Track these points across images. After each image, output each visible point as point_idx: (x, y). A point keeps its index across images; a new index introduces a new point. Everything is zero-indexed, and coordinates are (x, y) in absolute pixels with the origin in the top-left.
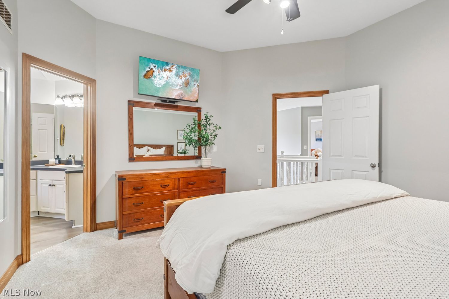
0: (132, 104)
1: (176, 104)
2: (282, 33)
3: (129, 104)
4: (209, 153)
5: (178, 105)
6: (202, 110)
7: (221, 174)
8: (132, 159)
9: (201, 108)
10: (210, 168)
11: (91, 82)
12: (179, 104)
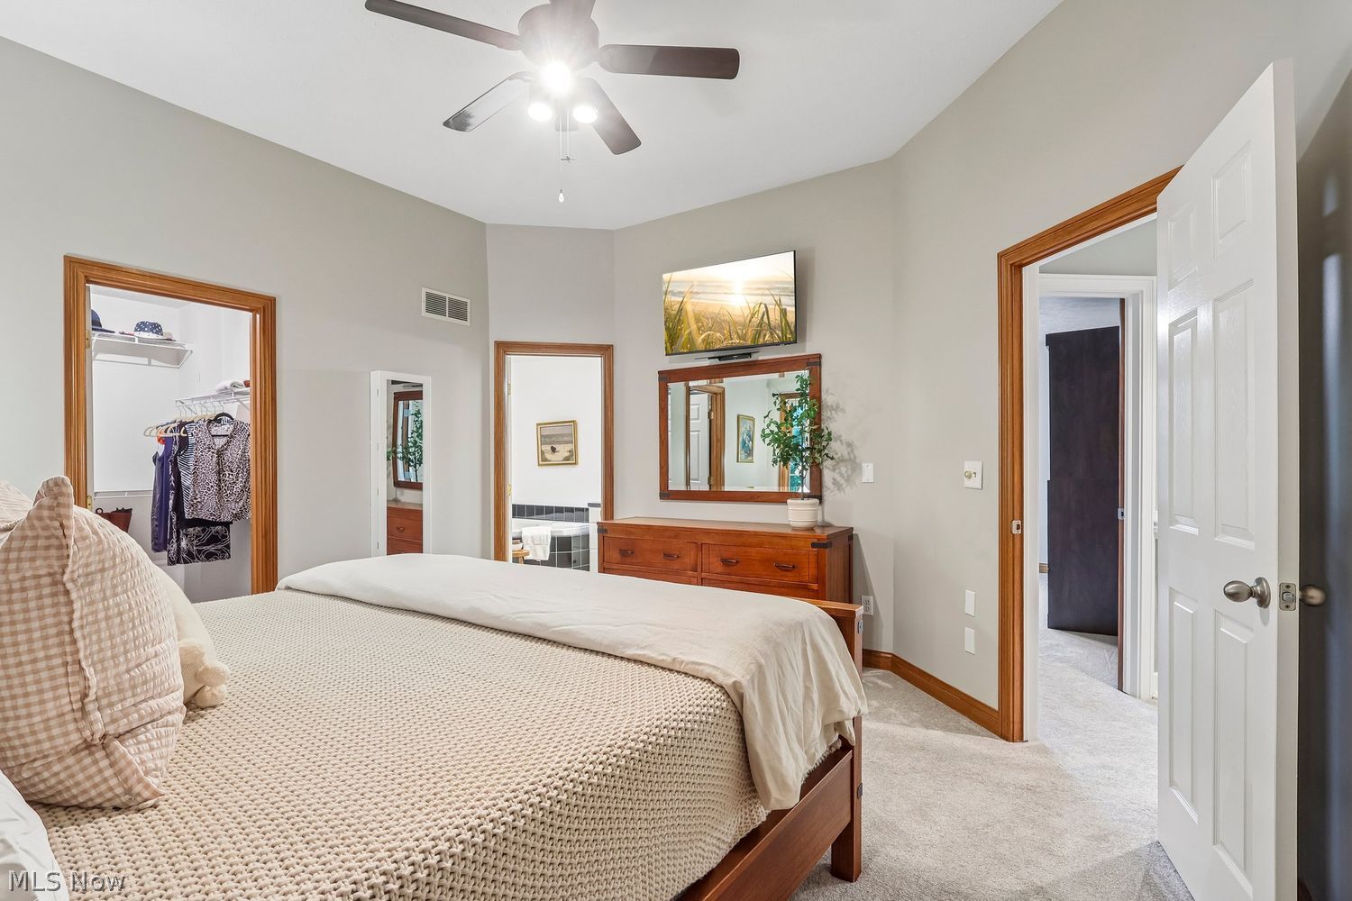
0: (666, 377)
1: (754, 357)
2: (561, 198)
3: (660, 379)
4: (848, 488)
5: (760, 358)
6: (823, 361)
7: (811, 549)
8: (666, 494)
9: (820, 356)
10: (811, 529)
11: (606, 351)
12: (762, 356)
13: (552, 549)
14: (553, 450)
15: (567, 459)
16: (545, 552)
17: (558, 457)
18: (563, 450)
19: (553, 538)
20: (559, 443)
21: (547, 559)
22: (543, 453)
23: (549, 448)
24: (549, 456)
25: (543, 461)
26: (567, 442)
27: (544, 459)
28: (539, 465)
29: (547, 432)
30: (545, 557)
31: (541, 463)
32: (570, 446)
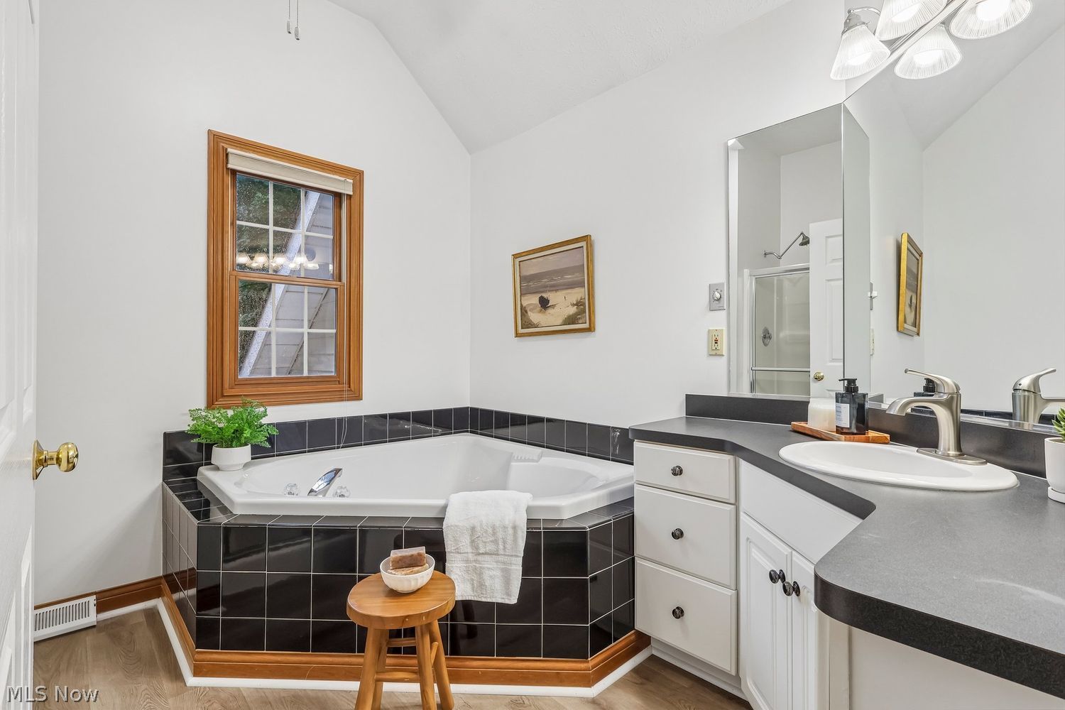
13: (529, 565)
14: (544, 303)
15: (571, 320)
16: (507, 582)
17: (553, 318)
18: (563, 303)
19: (532, 536)
20: (555, 288)
21: (513, 600)
22: (524, 311)
23: (534, 300)
24: (534, 317)
25: (525, 327)
26: (571, 286)
27: (527, 324)
28: (517, 335)
29: (532, 269)
30: (509, 594)
31: (521, 331)
32: (578, 294)
